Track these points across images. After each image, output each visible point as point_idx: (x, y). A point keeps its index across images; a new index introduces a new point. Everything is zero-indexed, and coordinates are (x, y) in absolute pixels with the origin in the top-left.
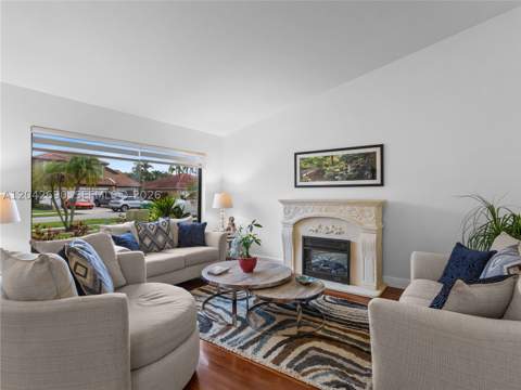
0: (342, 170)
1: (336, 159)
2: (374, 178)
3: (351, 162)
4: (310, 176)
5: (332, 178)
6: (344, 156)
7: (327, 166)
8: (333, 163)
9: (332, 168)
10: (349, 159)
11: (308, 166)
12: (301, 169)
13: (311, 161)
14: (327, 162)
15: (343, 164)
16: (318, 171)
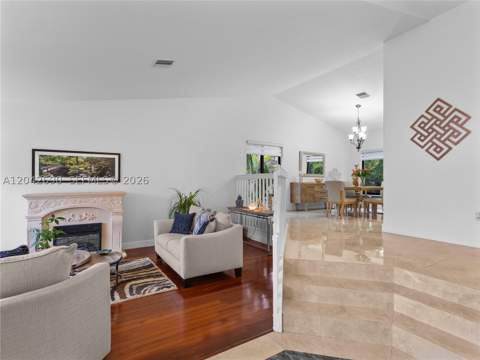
0: (86, 169)
1: (80, 160)
3: (94, 163)
4: (52, 172)
5: (75, 175)
6: (88, 158)
7: (71, 164)
8: (78, 163)
9: (77, 166)
10: (92, 161)
11: (50, 162)
12: (41, 165)
13: (53, 159)
14: (73, 161)
15: (87, 164)
16: (62, 168)
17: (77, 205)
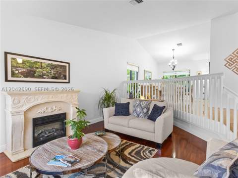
0: (47, 72)
1: (43, 65)
2: (65, 79)
4: (22, 73)
5: (41, 76)
6: (49, 64)
7: (37, 68)
8: (42, 67)
9: (41, 70)
10: (53, 67)
12: (13, 67)
14: (38, 65)
15: (48, 69)
16: (30, 71)
17: (51, 100)
